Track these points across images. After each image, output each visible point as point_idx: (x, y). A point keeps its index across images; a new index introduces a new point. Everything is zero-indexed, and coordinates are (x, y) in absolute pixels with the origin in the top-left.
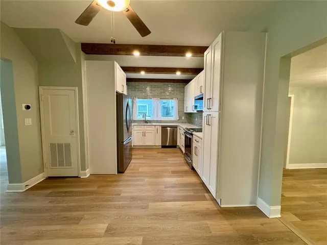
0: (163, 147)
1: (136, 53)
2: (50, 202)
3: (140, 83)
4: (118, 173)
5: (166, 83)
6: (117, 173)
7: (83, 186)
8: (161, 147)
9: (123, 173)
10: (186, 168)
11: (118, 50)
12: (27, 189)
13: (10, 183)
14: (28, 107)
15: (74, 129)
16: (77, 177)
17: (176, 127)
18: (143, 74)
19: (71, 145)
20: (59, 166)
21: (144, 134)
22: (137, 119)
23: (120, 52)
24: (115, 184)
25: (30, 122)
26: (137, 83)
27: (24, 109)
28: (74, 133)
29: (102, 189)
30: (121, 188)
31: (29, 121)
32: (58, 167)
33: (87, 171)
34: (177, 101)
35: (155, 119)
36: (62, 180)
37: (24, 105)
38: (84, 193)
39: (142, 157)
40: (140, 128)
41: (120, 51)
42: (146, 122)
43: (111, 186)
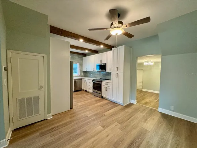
1: (81, 40)
6: (70, 110)
9: (72, 108)
15: (42, 85)
16: (44, 120)
17: (81, 79)
19: (40, 97)
20: (27, 116)
27: (4, 70)
28: (42, 88)
34: (79, 65)
37: (4, 67)
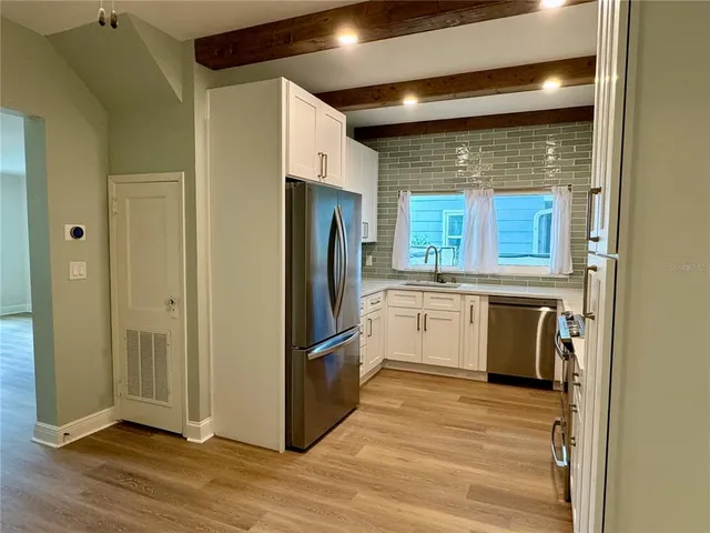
0: (494, 378)
1: (347, 38)
2: (84, 494)
3: (422, 137)
4: (286, 448)
5: (520, 129)
6: (282, 449)
7: (176, 468)
8: (485, 378)
9: (303, 451)
10: (547, 488)
11: (288, 39)
12: (68, 442)
13: (39, 420)
14: (77, 233)
15: (175, 296)
16: (180, 436)
17: (550, 305)
18: (411, 107)
19: (168, 342)
20: (142, 395)
21: (422, 323)
22: (410, 268)
23: (294, 46)
24: (258, 484)
25: (83, 271)
26: (408, 141)
27: (68, 237)
28: (175, 307)
29: (212, 493)
30: (264, 506)
31: (79, 269)
32: (140, 398)
33: (205, 423)
34: (567, 196)
35: (474, 270)
36: (144, 436)
37: (69, 228)
38: (167, 492)
39: (397, 405)
40: (411, 303)
41: (295, 41)
42: (439, 277)
43: (243, 489)
